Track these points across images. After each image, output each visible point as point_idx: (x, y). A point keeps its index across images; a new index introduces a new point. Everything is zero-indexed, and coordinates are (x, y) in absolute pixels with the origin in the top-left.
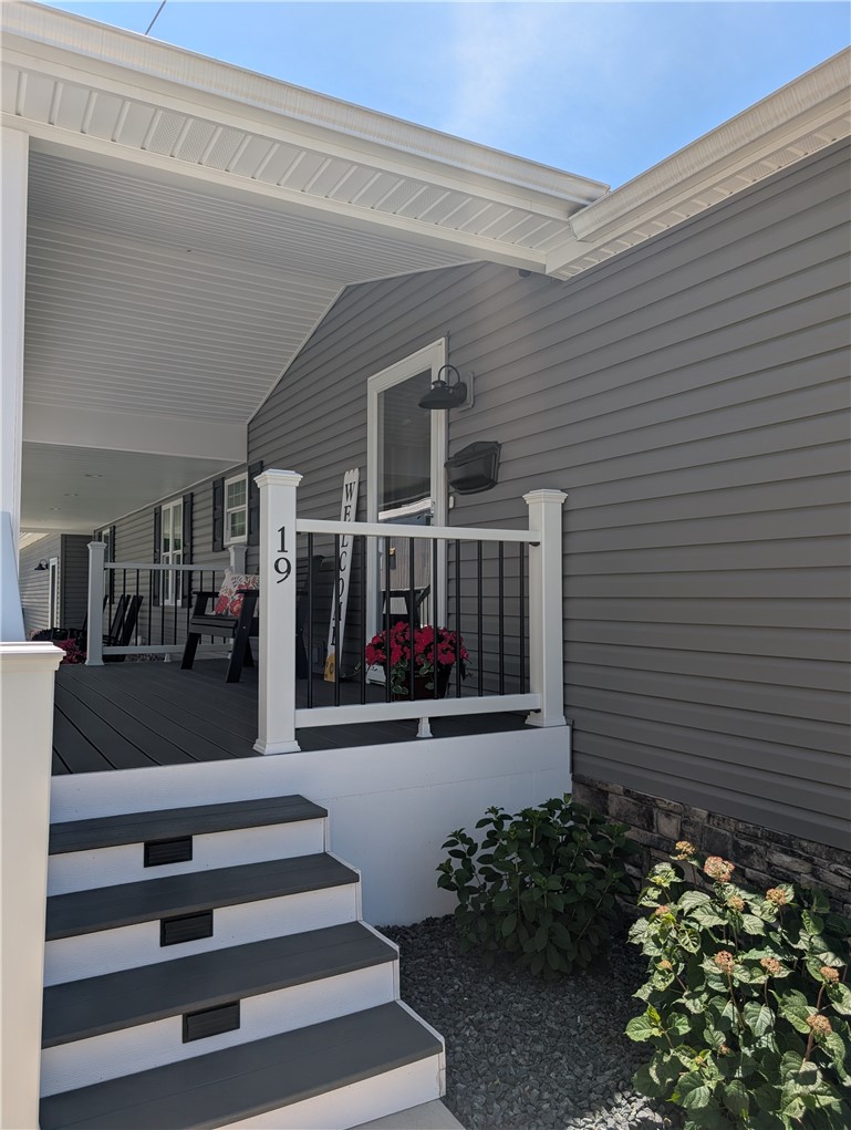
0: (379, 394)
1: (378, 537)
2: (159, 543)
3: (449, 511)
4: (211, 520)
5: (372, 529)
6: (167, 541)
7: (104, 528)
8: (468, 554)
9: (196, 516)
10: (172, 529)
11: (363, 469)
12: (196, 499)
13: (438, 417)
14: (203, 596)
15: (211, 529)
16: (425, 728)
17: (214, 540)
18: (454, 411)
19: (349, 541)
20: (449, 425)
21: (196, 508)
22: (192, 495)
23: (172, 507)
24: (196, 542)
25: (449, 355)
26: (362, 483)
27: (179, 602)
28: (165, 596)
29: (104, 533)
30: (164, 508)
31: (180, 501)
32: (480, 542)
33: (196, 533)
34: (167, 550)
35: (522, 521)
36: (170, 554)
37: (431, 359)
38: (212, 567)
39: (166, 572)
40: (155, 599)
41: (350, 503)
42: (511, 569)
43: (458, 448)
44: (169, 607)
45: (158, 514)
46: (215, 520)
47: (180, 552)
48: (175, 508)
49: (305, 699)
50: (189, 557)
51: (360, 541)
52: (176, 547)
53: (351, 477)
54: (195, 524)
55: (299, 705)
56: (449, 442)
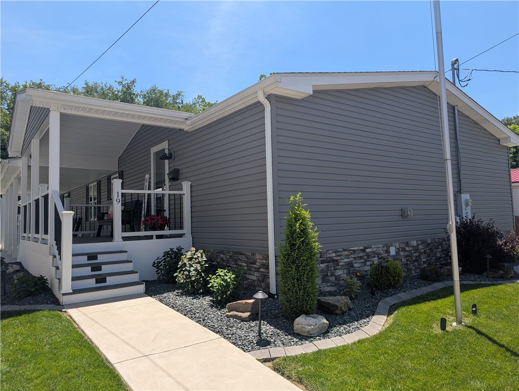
0: (154, 153)
1: (154, 194)
2: (88, 198)
3: (170, 186)
4: (107, 189)
5: (152, 192)
6: (91, 198)
7: (65, 193)
8: (172, 198)
9: (101, 188)
10: (93, 193)
11: (150, 174)
12: (101, 183)
13: (167, 162)
14: (104, 214)
15: (107, 193)
16: (154, 237)
17: (108, 196)
18: (170, 160)
19: (146, 195)
20: (169, 164)
21: (101, 185)
22: (100, 181)
23: (93, 186)
24: (101, 197)
25: (169, 145)
26: (150, 178)
27: (96, 219)
28: (91, 217)
29: (65, 195)
30: (90, 185)
31: (96, 183)
32: (175, 194)
33: (102, 194)
34: (91, 201)
35: (181, 189)
36: (92, 202)
37: (164, 145)
38: (107, 205)
39: (91, 207)
40: (87, 218)
41: (147, 184)
42: (178, 201)
43: (171, 170)
44: (92, 221)
45: (87, 188)
46: (108, 190)
47: (96, 201)
48: (94, 185)
49: (124, 230)
50: (99, 202)
51: (149, 195)
52: (94, 200)
53: (147, 176)
54: (101, 191)
55: (122, 232)
56: (169, 168)
